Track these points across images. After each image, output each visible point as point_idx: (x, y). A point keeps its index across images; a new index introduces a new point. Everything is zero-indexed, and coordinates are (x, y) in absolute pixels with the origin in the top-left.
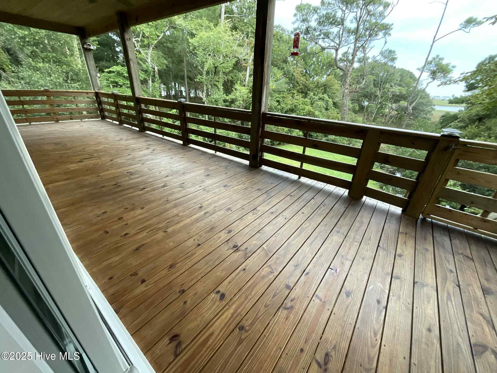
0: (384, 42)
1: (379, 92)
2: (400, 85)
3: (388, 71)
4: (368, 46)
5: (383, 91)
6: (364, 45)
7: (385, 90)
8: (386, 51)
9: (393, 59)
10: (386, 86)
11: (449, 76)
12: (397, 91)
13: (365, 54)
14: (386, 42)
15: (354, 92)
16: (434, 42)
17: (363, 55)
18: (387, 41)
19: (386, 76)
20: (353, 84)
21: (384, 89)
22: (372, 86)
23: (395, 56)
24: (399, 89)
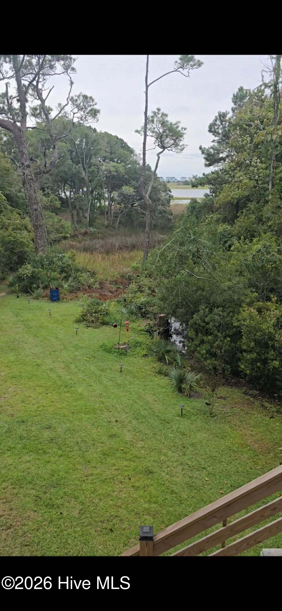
0: (69, 82)
1: (84, 173)
2: (112, 160)
3: (86, 136)
4: (43, 86)
5: (90, 170)
6: (35, 83)
7: (93, 168)
8: (79, 96)
9: (94, 113)
10: (92, 161)
11: (181, 144)
12: (112, 169)
13: (43, 101)
14: (72, 83)
15: (44, 173)
16: (147, 87)
17: (39, 102)
18: (73, 80)
19: (86, 144)
20: (37, 157)
21: (90, 167)
22: (70, 162)
23: (96, 107)
24: (114, 166)
